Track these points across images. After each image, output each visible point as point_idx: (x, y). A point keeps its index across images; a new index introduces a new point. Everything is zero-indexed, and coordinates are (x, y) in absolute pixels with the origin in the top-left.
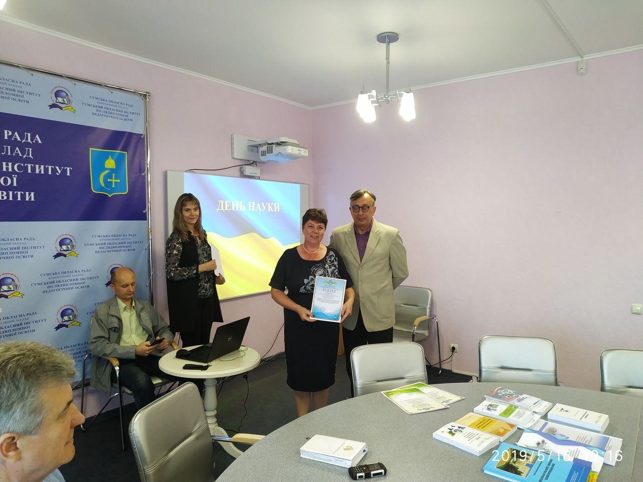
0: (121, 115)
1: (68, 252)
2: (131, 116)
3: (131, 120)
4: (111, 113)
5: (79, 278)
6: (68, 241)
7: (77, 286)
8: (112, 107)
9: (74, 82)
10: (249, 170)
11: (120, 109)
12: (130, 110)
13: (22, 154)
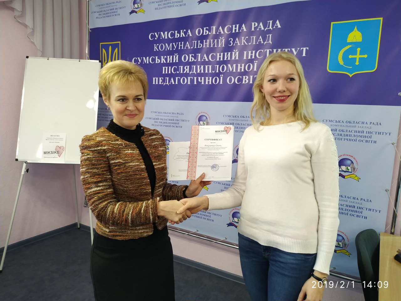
13: (264, 41)
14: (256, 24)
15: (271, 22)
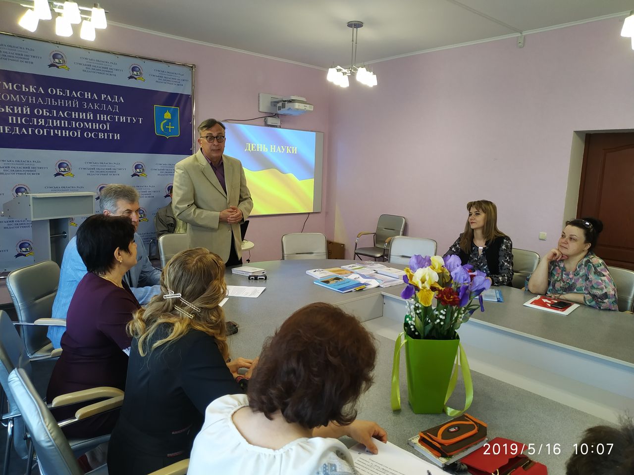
0: (175, 82)
1: (141, 173)
2: (182, 83)
3: (182, 85)
4: (168, 81)
5: (147, 190)
6: (140, 166)
7: (147, 196)
8: (169, 77)
9: (144, 60)
10: (270, 121)
11: (174, 77)
12: (181, 78)
13: (113, 110)
14: (105, 96)
15: (116, 97)
